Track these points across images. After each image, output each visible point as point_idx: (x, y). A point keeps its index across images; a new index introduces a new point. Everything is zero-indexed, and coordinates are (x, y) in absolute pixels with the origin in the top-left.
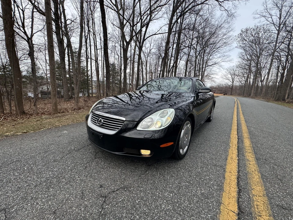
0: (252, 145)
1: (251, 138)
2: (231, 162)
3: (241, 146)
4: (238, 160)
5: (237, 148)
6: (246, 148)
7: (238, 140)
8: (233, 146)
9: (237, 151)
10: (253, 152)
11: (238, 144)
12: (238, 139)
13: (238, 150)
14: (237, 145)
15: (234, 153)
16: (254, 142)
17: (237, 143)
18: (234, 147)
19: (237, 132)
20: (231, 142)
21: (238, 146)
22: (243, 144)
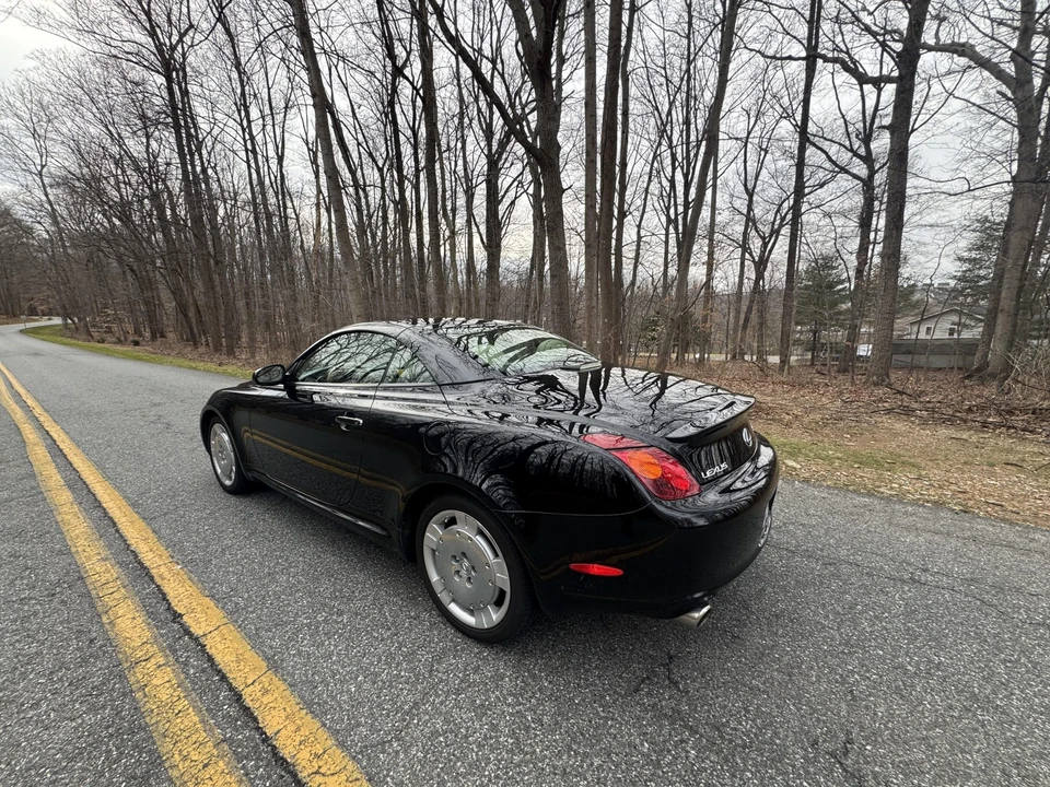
0: (102, 625)
1: (122, 677)
2: (143, 533)
3: (144, 589)
4: (129, 545)
5: (154, 572)
6: (123, 590)
7: (169, 608)
8: (170, 570)
9: (147, 564)
10: (94, 592)
11: (158, 586)
12: (177, 617)
13: (146, 568)
14: (157, 579)
15: (151, 555)
16: (97, 658)
17: (166, 589)
18: (163, 569)
19: (224, 678)
20: (185, 577)
21: (152, 579)
22: (142, 600)
